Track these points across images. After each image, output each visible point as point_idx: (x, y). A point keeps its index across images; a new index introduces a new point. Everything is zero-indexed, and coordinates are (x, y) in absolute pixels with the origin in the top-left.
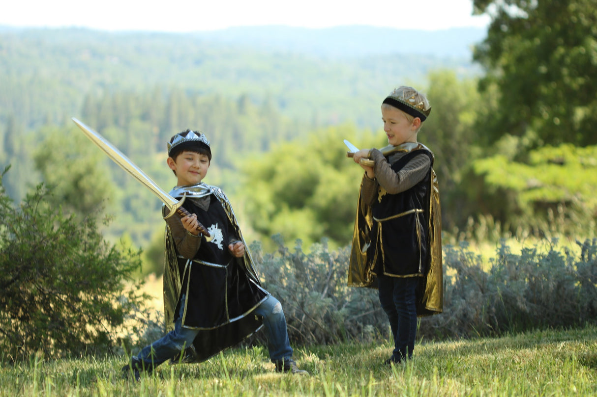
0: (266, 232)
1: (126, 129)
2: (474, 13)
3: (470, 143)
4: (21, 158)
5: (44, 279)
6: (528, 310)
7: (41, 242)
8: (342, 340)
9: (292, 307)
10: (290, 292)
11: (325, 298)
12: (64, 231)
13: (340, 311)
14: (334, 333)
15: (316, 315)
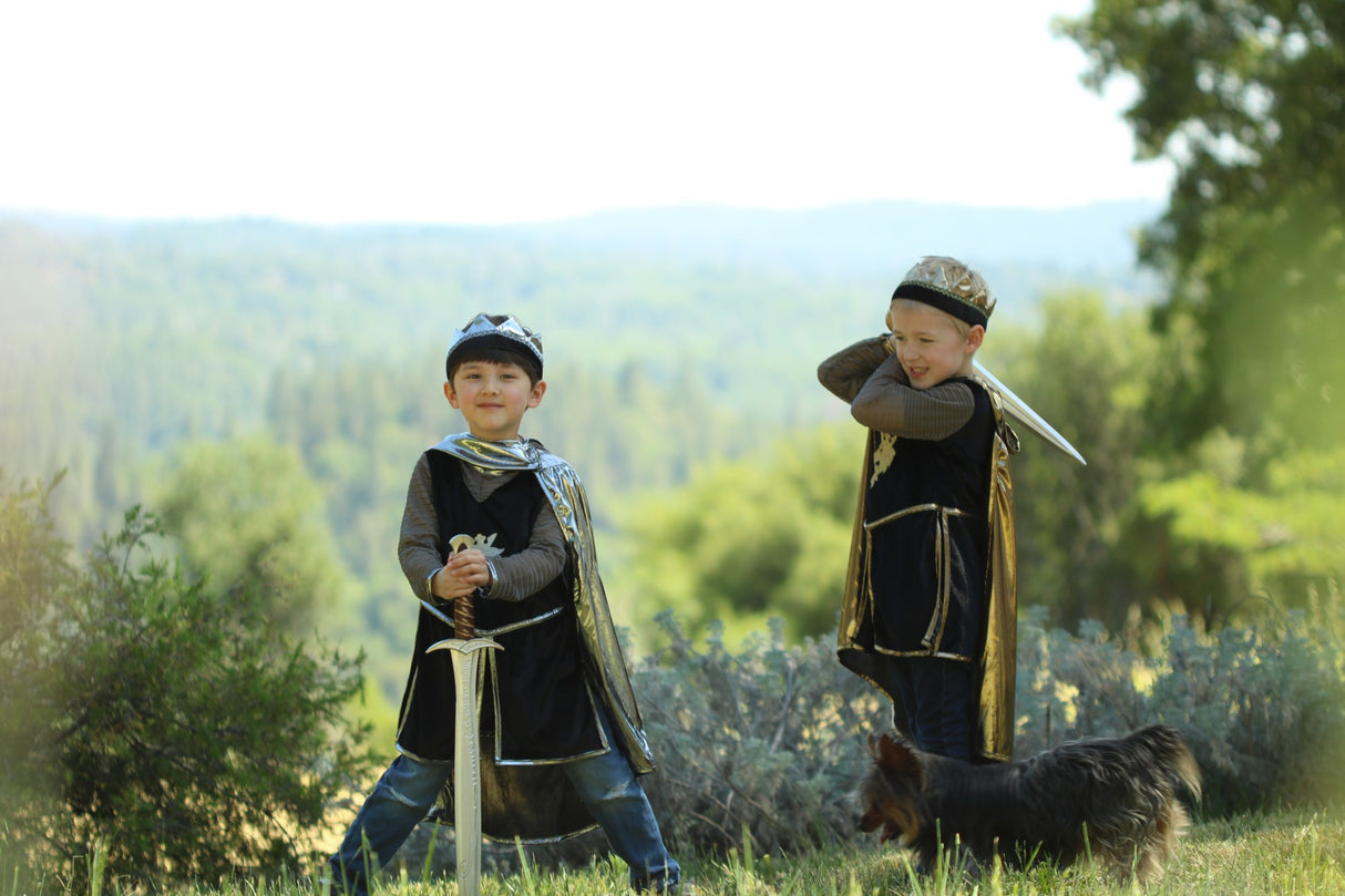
1: (367, 444)
2: (1139, 157)
3: (1139, 452)
5: (144, 721)
6: (1236, 771)
7: (135, 640)
8: (819, 847)
9: (704, 773)
10: (697, 741)
11: (778, 751)
12: (186, 613)
13: (813, 782)
14: (800, 832)
15: (758, 791)
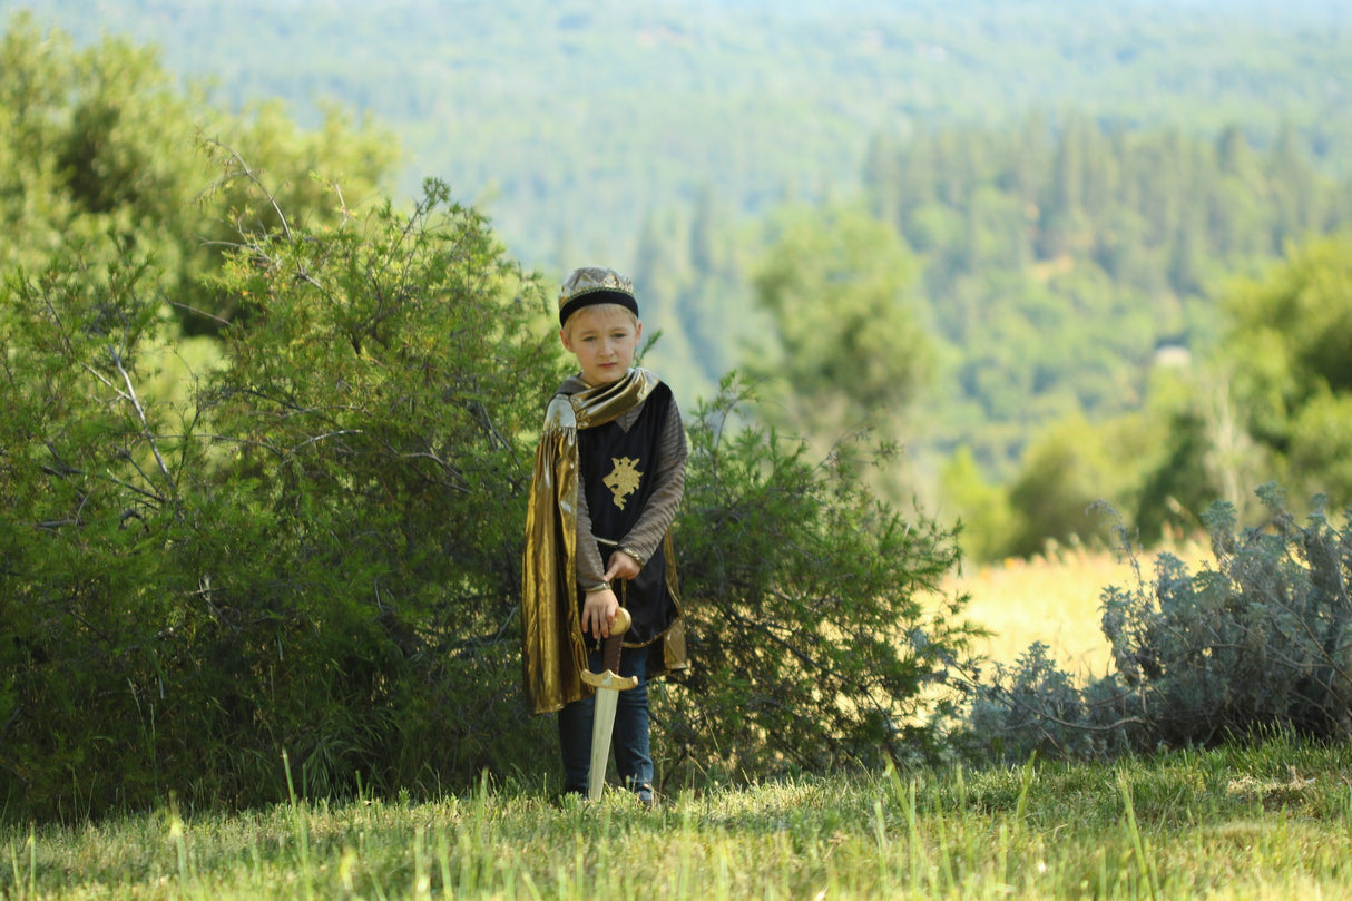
0: (1281, 445)
1: (964, 210)
4: (729, 277)
